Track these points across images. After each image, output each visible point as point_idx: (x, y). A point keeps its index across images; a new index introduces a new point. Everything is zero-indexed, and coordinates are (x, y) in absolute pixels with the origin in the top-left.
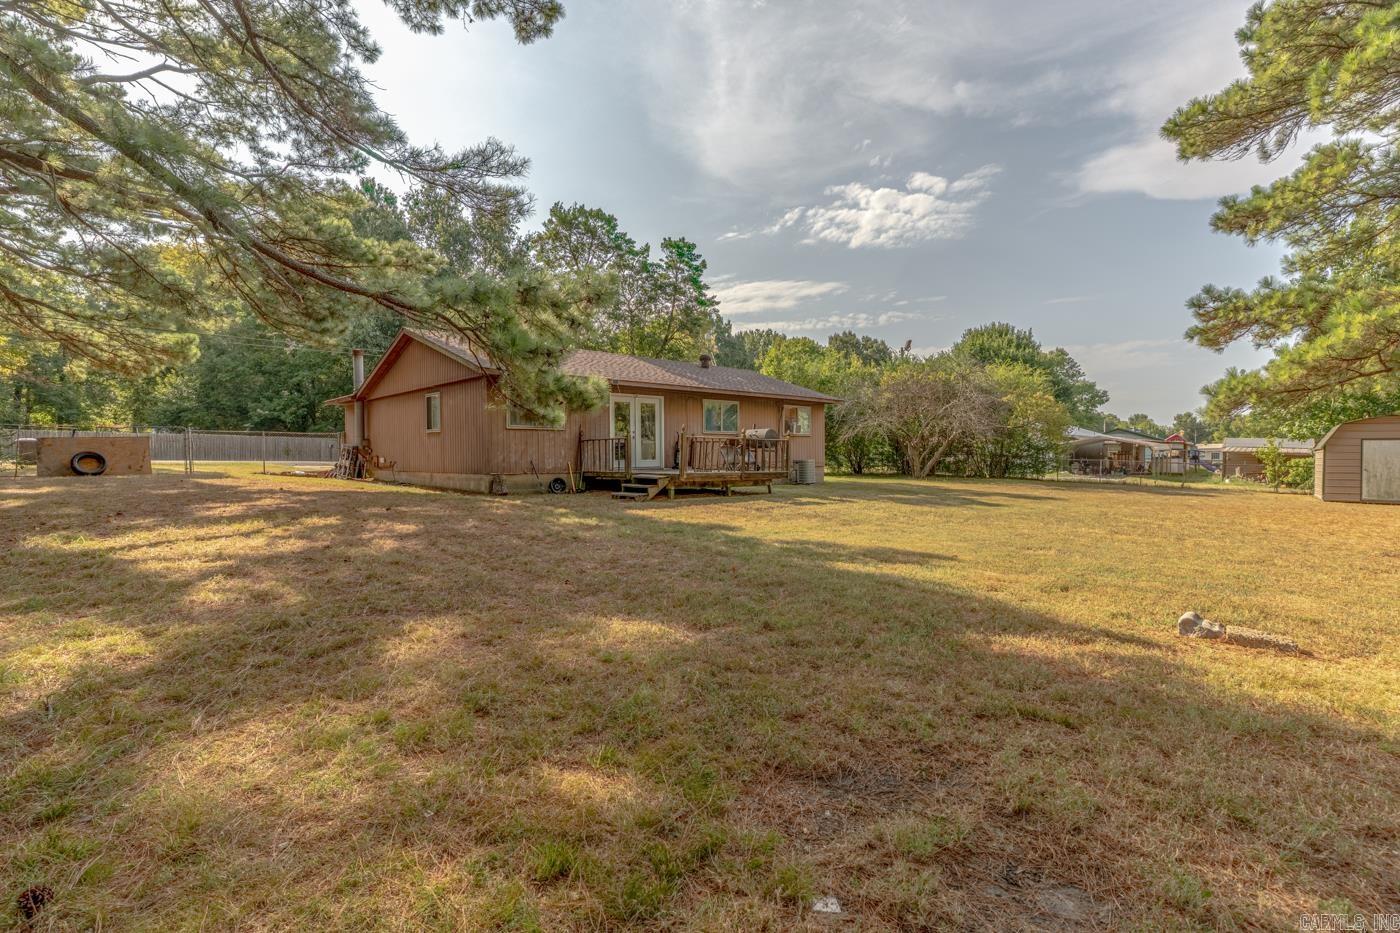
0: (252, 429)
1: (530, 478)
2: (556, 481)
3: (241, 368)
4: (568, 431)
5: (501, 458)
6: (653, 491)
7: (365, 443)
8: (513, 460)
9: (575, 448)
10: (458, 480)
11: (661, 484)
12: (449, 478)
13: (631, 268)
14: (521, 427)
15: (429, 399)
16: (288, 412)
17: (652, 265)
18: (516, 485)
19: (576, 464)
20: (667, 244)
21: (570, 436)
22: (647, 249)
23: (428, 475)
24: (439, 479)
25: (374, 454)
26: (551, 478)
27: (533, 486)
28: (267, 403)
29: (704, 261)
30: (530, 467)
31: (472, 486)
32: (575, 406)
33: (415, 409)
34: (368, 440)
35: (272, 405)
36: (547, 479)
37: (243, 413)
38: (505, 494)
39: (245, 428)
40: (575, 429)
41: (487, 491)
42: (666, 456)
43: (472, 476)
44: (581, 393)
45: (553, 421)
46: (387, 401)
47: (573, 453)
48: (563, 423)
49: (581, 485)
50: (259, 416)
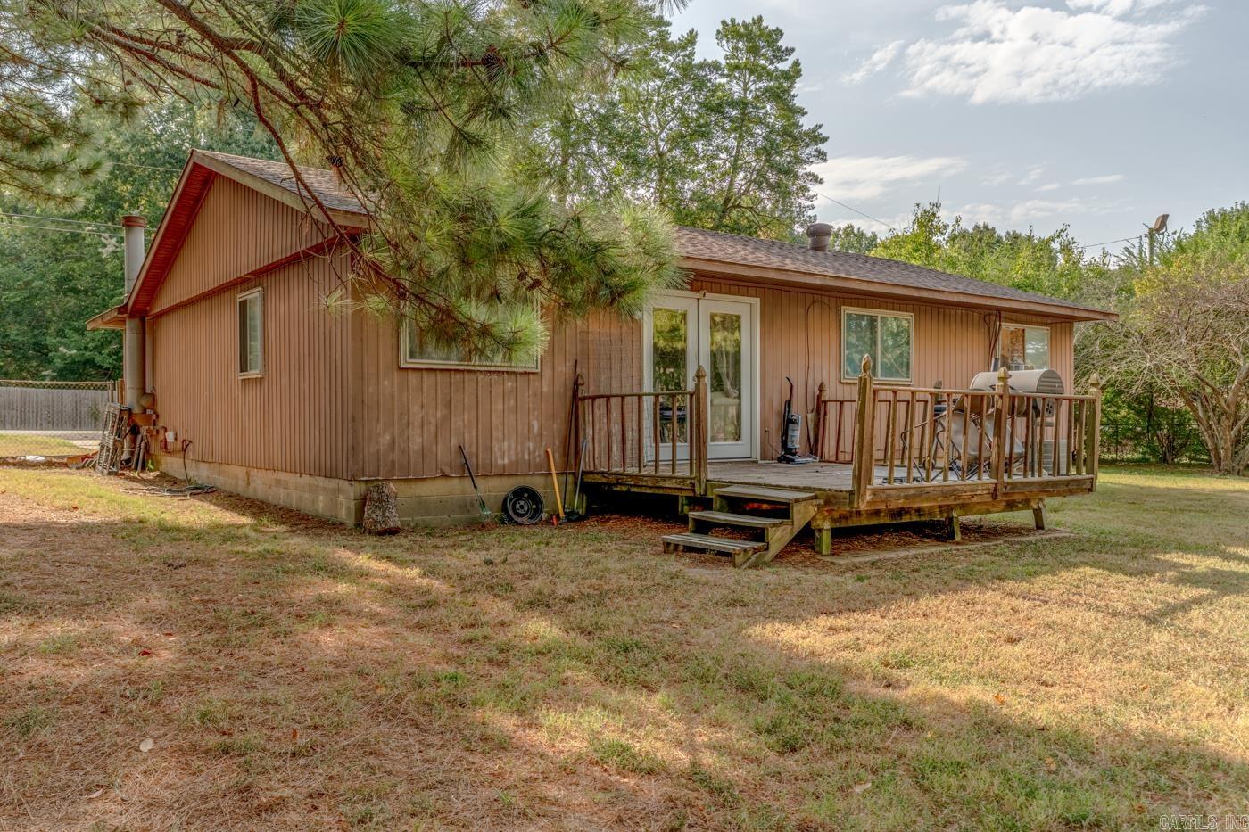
0: (53, 379)
1: (457, 488)
2: (519, 492)
3: (37, 283)
4: (547, 373)
5: (386, 439)
6: (779, 535)
7: (145, 402)
8: (416, 442)
9: (562, 414)
10: (295, 489)
11: (800, 516)
12: (278, 482)
13: (661, 75)
14: (437, 363)
15: (243, 304)
16: (106, 351)
17: (702, 66)
18: (423, 505)
19: (566, 454)
20: (730, 31)
21: (552, 384)
22: (691, 39)
23: (240, 472)
24: (262, 484)
25: (160, 424)
26: (508, 485)
27: (464, 506)
28: (76, 337)
29: (797, 63)
30: (461, 461)
31: (321, 505)
32: (576, 293)
33: (219, 327)
34: (153, 395)
35: (82, 343)
36: (495, 489)
37: (42, 352)
38: (393, 532)
39: (44, 377)
40: (564, 369)
41: (350, 522)
42: (765, 432)
43: (321, 481)
44: (598, 248)
45: (511, 345)
46: (181, 313)
47: (558, 427)
48: (538, 349)
49: (579, 504)
50: (63, 357)
